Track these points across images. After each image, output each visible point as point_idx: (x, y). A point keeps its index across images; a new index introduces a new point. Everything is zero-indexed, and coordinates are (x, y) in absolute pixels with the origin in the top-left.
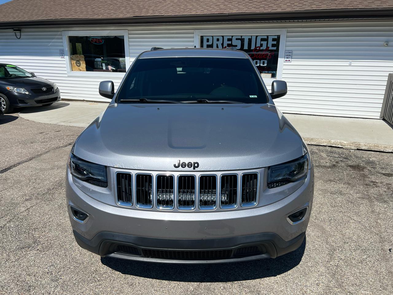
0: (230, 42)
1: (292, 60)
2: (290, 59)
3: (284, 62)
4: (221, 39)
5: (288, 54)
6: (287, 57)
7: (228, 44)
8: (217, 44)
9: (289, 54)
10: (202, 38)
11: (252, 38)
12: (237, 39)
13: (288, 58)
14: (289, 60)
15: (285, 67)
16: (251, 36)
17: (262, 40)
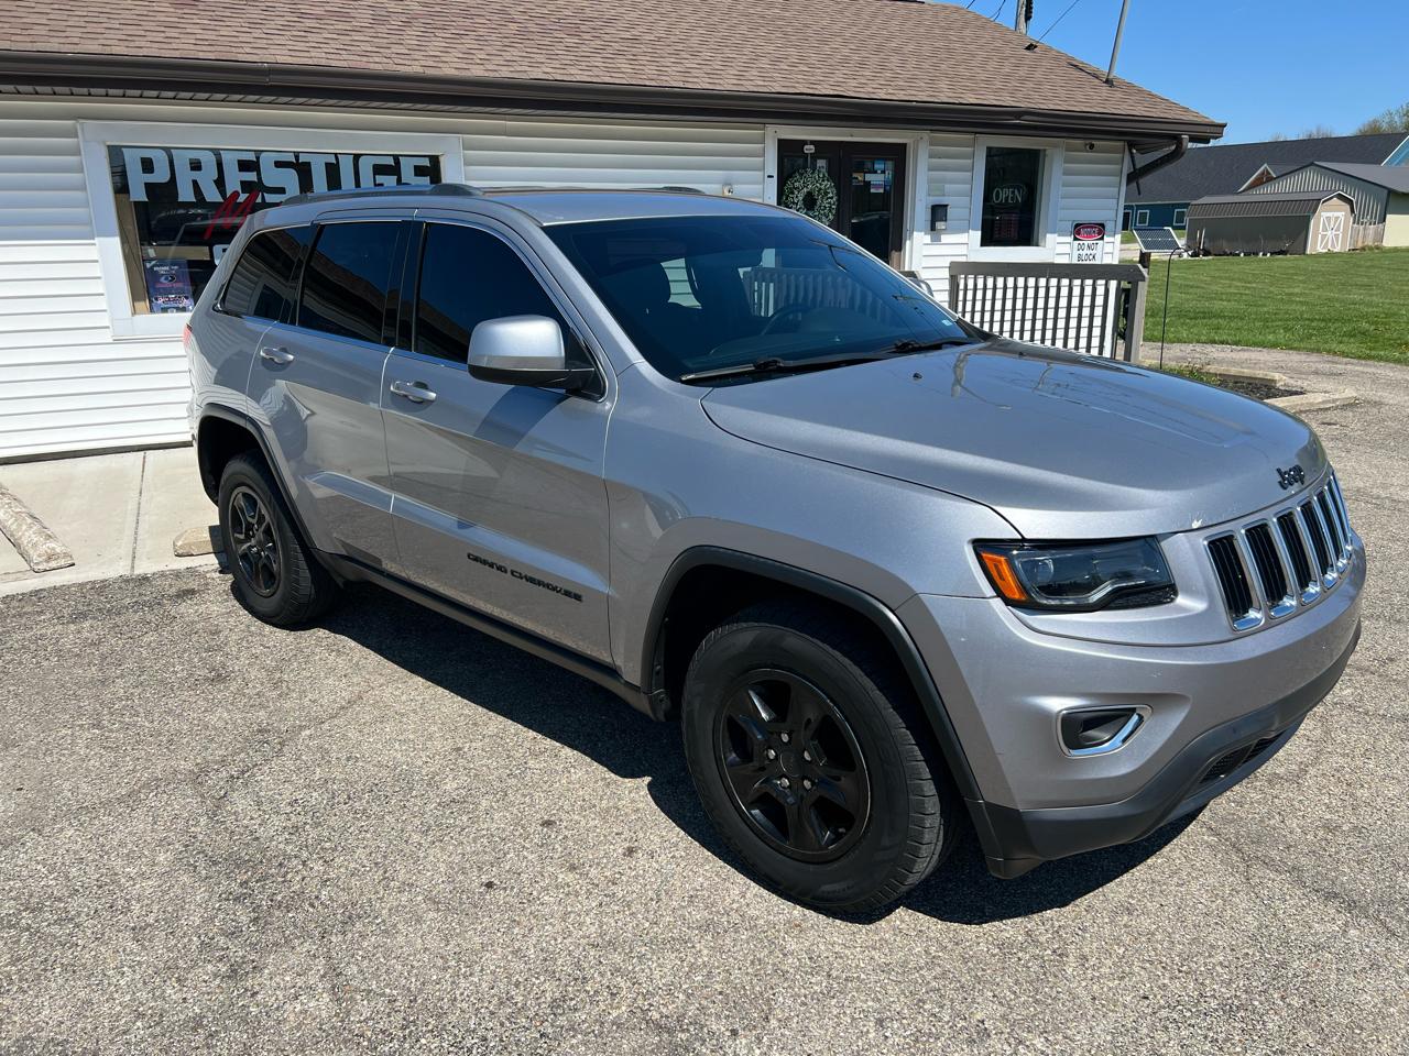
0: (251, 176)
4: (208, 160)
7: (243, 183)
8: (195, 183)
10: (115, 153)
11: (338, 162)
12: (279, 164)
16: (336, 154)
17: (379, 170)
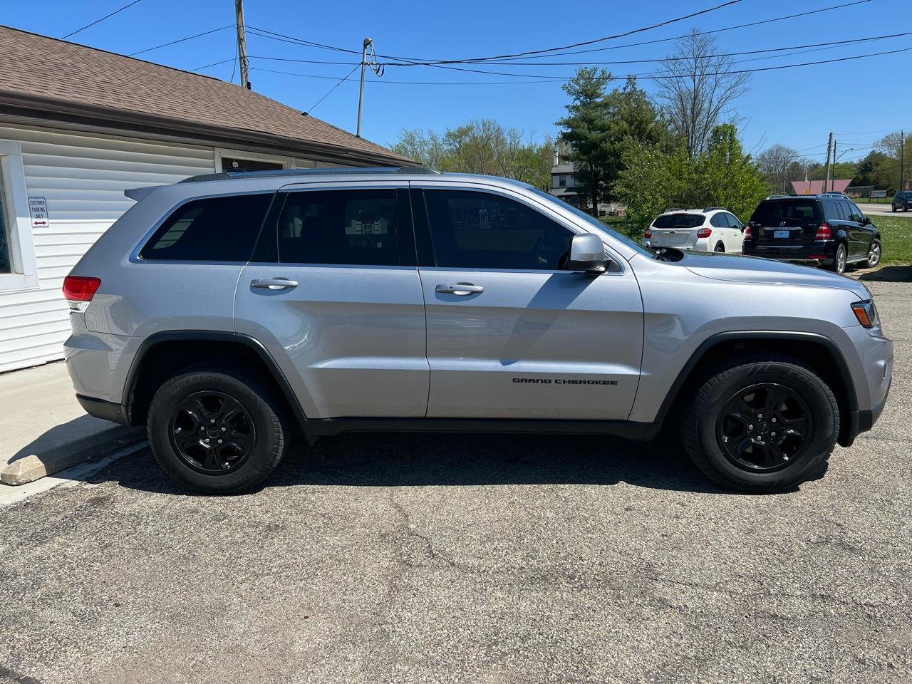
1: (50, 221)
2: (45, 220)
3: (34, 227)
5: (37, 206)
6: (38, 213)
9: (40, 206)
13: (38, 217)
14: (44, 223)
15: (37, 241)
